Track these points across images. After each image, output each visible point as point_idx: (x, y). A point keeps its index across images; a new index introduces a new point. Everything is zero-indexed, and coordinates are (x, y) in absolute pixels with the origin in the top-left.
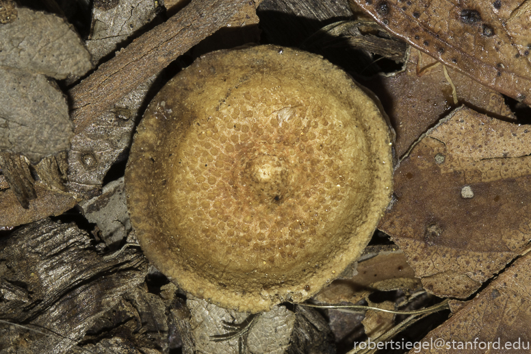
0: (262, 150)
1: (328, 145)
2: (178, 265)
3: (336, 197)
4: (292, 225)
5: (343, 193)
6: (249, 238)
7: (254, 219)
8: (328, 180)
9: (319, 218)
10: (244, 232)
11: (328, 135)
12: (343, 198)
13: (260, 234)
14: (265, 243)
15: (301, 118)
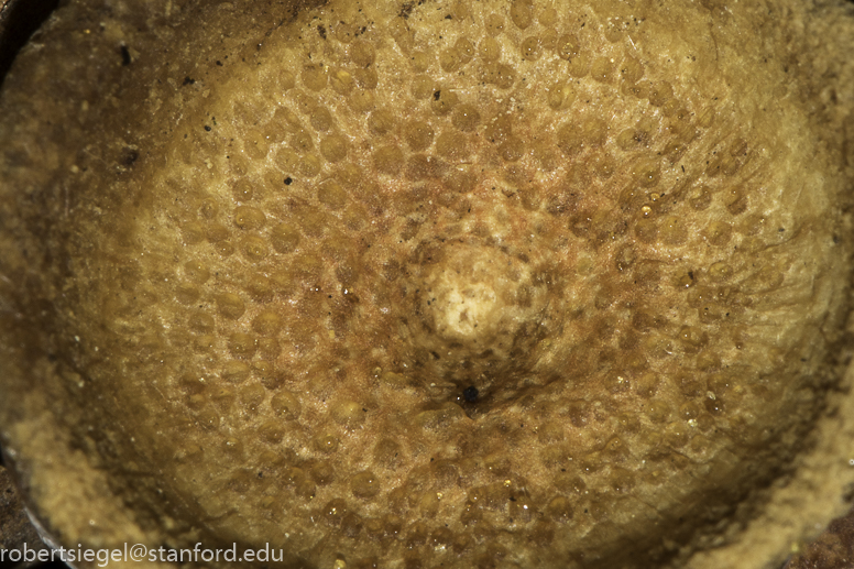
0: (490, 221)
1: (713, 279)
2: (60, 422)
3: (666, 456)
4: (485, 488)
5: (697, 450)
6: (323, 472)
7: (368, 422)
8: (665, 393)
9: (581, 501)
10: (318, 447)
11: (730, 246)
12: (689, 467)
13: (368, 476)
14: (370, 509)
15: (665, 161)
